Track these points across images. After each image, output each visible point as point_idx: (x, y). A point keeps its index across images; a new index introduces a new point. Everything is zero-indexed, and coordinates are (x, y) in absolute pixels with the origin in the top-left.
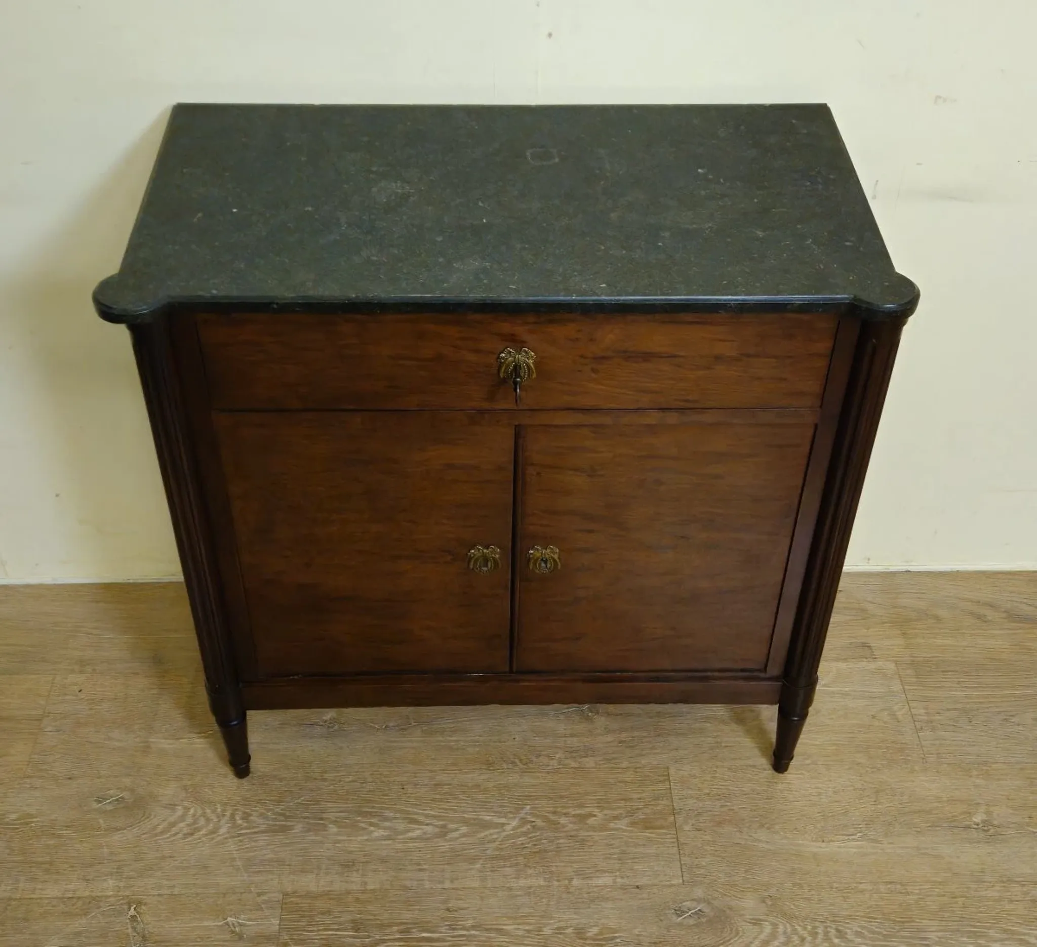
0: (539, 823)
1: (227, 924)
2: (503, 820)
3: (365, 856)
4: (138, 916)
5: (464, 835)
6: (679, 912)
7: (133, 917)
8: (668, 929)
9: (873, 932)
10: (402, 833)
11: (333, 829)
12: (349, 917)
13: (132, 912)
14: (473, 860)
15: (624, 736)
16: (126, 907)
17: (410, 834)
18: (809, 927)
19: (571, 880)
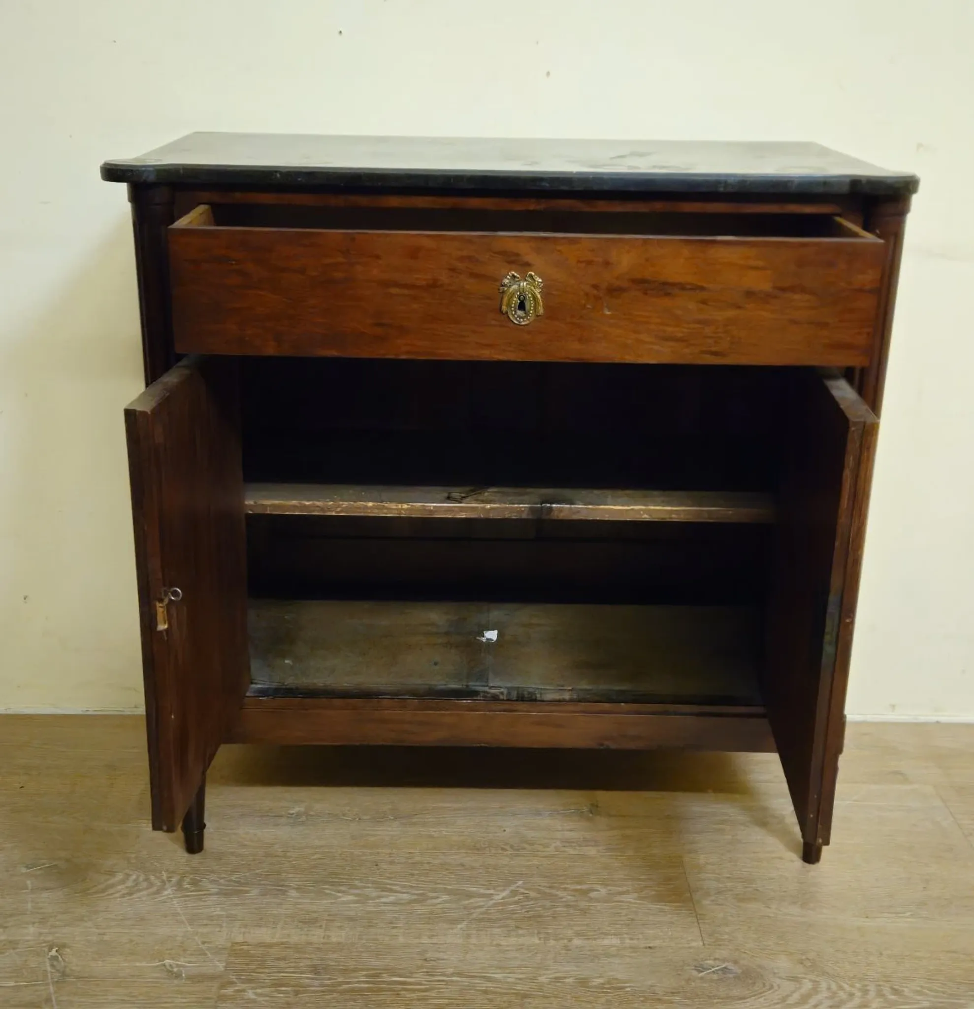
0: (532, 894)
1: (164, 965)
2: (492, 892)
3: (329, 915)
4: (59, 956)
5: (446, 902)
6: (700, 968)
7: (55, 958)
8: (688, 981)
9: (937, 991)
10: (373, 899)
11: (293, 893)
12: (308, 962)
13: (53, 952)
14: (455, 922)
15: (628, 832)
16: (46, 949)
17: (383, 900)
18: (858, 985)
19: (570, 940)
